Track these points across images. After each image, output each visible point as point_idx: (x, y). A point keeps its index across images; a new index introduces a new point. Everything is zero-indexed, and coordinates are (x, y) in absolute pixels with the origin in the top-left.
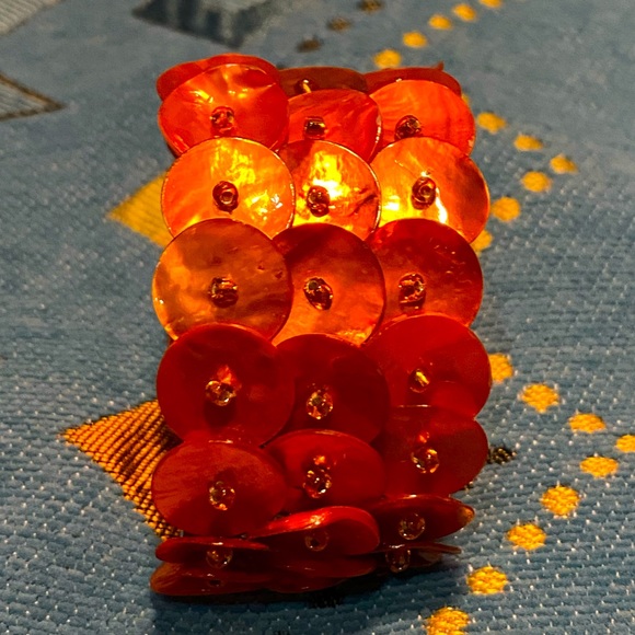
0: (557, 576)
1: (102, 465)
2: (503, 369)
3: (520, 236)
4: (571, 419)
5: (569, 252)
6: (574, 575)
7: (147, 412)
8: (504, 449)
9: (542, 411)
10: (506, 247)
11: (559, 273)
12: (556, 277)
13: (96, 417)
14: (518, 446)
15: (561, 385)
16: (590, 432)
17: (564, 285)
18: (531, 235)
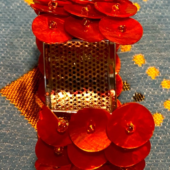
0: (155, 147)
1: (14, 103)
2: (141, 60)
3: (149, 7)
4: (162, 82)
5: (166, 14)
6: (160, 147)
7: (26, 78)
8: (141, 94)
9: (153, 78)
10: (145, 12)
11: (162, 24)
12: (161, 25)
13: (10, 82)
14: (145, 93)
15: (160, 68)
16: (168, 88)
17: (163, 28)
18: (153, 8)
